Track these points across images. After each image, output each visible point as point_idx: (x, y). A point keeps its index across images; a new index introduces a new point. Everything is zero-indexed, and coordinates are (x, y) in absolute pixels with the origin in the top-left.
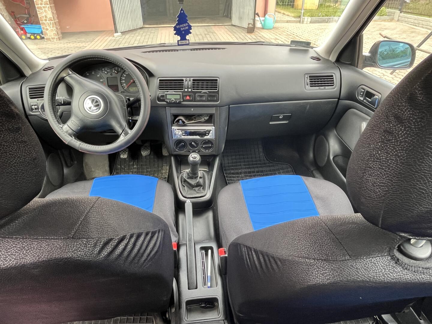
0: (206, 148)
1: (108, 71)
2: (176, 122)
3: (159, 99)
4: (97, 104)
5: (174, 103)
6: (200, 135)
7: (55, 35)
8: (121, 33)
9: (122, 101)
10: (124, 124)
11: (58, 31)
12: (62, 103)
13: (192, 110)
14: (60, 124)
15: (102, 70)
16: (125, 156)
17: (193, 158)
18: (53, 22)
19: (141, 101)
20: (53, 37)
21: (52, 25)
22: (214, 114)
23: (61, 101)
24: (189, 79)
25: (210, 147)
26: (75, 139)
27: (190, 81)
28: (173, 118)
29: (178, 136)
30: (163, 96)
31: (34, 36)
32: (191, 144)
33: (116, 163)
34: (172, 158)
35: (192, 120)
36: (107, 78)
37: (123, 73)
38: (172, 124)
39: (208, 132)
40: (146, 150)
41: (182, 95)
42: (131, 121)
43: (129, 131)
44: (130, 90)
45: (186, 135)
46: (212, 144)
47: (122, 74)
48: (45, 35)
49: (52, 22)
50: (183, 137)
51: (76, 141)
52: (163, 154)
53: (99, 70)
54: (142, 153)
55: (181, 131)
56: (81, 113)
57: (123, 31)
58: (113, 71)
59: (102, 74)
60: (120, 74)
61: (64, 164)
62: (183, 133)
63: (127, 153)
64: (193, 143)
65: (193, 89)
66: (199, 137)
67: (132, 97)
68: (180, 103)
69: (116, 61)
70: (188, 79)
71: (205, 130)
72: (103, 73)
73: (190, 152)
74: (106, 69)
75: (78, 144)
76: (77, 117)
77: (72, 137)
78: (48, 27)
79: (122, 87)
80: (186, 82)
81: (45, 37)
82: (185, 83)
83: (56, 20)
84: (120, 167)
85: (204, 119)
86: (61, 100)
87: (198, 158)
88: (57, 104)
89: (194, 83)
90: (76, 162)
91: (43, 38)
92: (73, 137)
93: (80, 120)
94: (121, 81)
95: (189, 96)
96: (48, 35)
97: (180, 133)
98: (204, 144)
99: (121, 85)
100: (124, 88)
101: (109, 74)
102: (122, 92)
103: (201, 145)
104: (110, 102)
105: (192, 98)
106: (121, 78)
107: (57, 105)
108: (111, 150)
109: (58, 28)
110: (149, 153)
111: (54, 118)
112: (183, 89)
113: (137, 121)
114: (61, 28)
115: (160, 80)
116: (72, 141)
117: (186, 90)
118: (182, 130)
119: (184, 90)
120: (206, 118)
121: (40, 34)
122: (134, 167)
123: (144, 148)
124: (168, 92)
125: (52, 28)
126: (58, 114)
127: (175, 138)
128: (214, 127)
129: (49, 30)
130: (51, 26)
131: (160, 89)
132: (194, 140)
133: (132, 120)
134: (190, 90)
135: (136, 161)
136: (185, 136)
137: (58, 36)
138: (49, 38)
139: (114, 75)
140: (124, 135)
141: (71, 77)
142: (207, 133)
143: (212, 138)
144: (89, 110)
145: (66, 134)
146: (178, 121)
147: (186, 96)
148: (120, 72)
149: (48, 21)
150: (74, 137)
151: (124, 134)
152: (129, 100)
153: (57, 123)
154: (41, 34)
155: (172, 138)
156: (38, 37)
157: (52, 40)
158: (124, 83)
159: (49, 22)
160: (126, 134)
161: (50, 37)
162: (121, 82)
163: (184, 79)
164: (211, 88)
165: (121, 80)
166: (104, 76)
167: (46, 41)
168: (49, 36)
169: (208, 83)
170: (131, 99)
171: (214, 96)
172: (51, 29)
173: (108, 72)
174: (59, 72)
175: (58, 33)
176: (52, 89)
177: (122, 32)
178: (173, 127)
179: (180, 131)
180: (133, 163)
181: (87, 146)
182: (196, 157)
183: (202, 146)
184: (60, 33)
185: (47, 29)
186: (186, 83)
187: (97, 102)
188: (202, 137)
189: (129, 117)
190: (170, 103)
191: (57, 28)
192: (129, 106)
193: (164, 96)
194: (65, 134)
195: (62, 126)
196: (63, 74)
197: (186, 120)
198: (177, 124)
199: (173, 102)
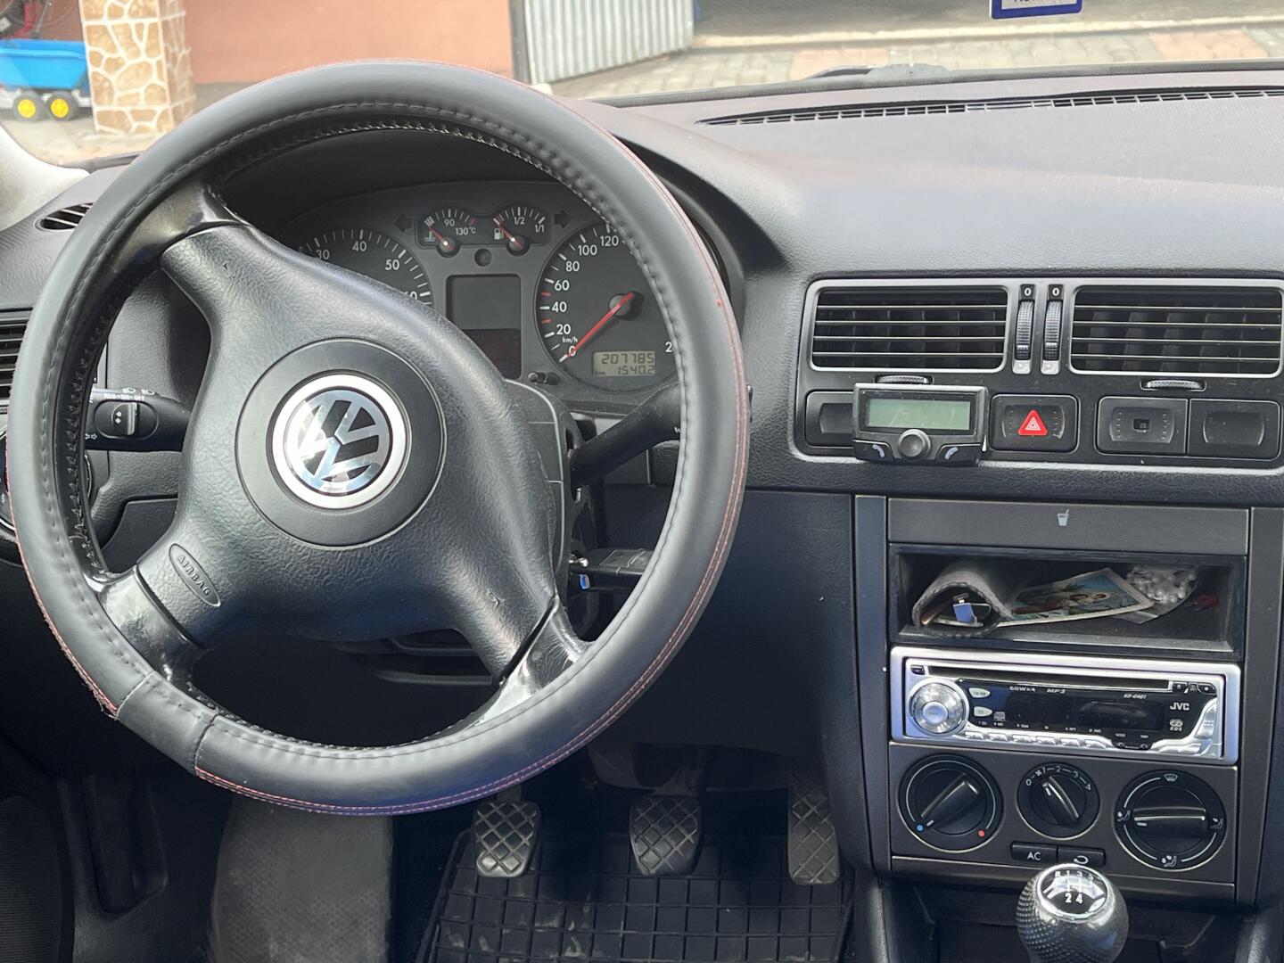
0: (1156, 838)
1: (463, 232)
2: (925, 611)
3: (807, 433)
4: (368, 432)
5: (921, 460)
6: (1121, 728)
7: (154, 94)
8: (551, 83)
9: (537, 436)
10: (541, 589)
11: (176, 72)
12: (131, 430)
13: (1063, 521)
14: (93, 573)
15: (422, 230)
16: (510, 863)
17: (1059, 901)
18: (157, 20)
19: (677, 437)
20: (142, 105)
21: (150, 38)
22: (1240, 561)
23: (124, 418)
24: (1051, 287)
25: (1198, 834)
26: (179, 683)
27: (1051, 299)
28: (901, 577)
29: (936, 720)
30: (837, 410)
31: (37, 102)
32: (1034, 801)
33: (441, 911)
34: (878, 904)
35: (1051, 606)
36: (451, 279)
37: (563, 248)
38: (894, 626)
39: (1185, 706)
40: (667, 825)
41: (992, 405)
42: (585, 583)
43: (573, 650)
44: (599, 367)
45: (1001, 716)
46: (1215, 806)
47: (554, 259)
48: (98, 94)
49: (147, 21)
50: (973, 732)
51: (184, 698)
52: (795, 874)
53: (402, 225)
54: (637, 849)
55: (965, 686)
56: (245, 501)
57: (562, 75)
58: (497, 236)
59: (418, 252)
60: (540, 254)
61: (82, 891)
62: (974, 702)
63: (525, 840)
64: (1051, 789)
65: (1079, 364)
66: (1109, 742)
67: (607, 410)
68: (971, 464)
69: (528, 138)
70: (1042, 285)
71: (1164, 683)
72: (430, 245)
73: (1021, 857)
74: (447, 222)
75: (195, 722)
76: (214, 524)
77: (157, 667)
78: (121, 53)
79: (547, 343)
80: (1026, 307)
81: (96, 110)
82: (1019, 317)
83: (173, 12)
84: (461, 944)
85: (1149, 604)
86: (124, 411)
87: (1100, 911)
88: (94, 437)
89: (1087, 315)
90: (165, 882)
91: (85, 112)
92: (168, 670)
93: (235, 545)
94: (540, 301)
95: (1045, 412)
96: (118, 94)
97: (955, 697)
98: (1146, 800)
99: (543, 330)
100: (554, 356)
101: (467, 253)
102: (542, 376)
103: (1119, 807)
104: (459, 428)
105: (1071, 429)
106: (542, 286)
107: (91, 445)
108: (423, 785)
109: (180, 57)
110: (689, 855)
111: (59, 528)
112: (998, 361)
113: (630, 582)
114: (194, 59)
115: (824, 296)
116: (156, 701)
117: (1022, 367)
118: (968, 677)
119: (1010, 365)
120: (1170, 597)
121: (69, 91)
122: (569, 953)
123: (655, 815)
124: (877, 378)
125: (143, 58)
126: (94, 512)
127: (909, 734)
128: (1234, 670)
129: (124, 68)
130: (142, 45)
131: (820, 362)
132: (1063, 763)
133: (593, 577)
134: (1051, 368)
135: (586, 910)
136: (989, 722)
137: (173, 100)
138: (122, 113)
139: (499, 262)
140: (526, 673)
141: (211, 249)
142: (1179, 714)
143: (1216, 755)
144: (308, 477)
145: (119, 641)
146: (944, 601)
147: (1023, 411)
148: (542, 239)
149: (125, 19)
150: (171, 666)
151: (531, 664)
152: (587, 430)
153: (70, 558)
154: (76, 94)
155: (884, 736)
156: (60, 108)
157: (135, 125)
158: (561, 318)
159: (132, 23)
160: (550, 667)
161: (127, 110)
162: (540, 316)
163: (1012, 286)
164: (1228, 358)
165: (542, 294)
166: (426, 266)
167: (98, 127)
168: (122, 102)
169: (1199, 317)
170: (603, 425)
171: (1252, 418)
172: (139, 65)
173: (458, 245)
174: (138, 209)
175: (172, 85)
176: (75, 322)
177: (559, 81)
178: (898, 652)
179: (950, 681)
180: (564, 924)
181: (254, 741)
182: (1088, 902)
183: (1131, 823)
184: (184, 84)
185: (114, 64)
186: (1025, 314)
187: (364, 419)
188: (1133, 741)
189: (579, 556)
190: (889, 462)
191: (174, 56)
192: (579, 472)
193: (843, 409)
194: (116, 642)
195: (99, 588)
196: (162, 227)
197: (1004, 601)
198: (933, 625)
199: (916, 449)
